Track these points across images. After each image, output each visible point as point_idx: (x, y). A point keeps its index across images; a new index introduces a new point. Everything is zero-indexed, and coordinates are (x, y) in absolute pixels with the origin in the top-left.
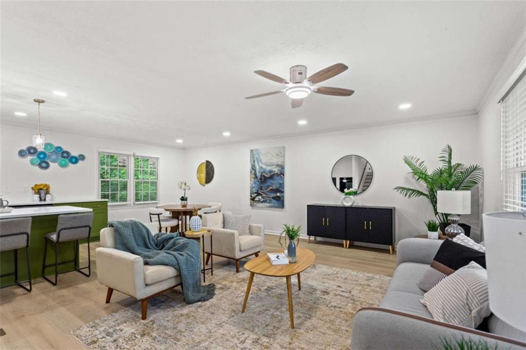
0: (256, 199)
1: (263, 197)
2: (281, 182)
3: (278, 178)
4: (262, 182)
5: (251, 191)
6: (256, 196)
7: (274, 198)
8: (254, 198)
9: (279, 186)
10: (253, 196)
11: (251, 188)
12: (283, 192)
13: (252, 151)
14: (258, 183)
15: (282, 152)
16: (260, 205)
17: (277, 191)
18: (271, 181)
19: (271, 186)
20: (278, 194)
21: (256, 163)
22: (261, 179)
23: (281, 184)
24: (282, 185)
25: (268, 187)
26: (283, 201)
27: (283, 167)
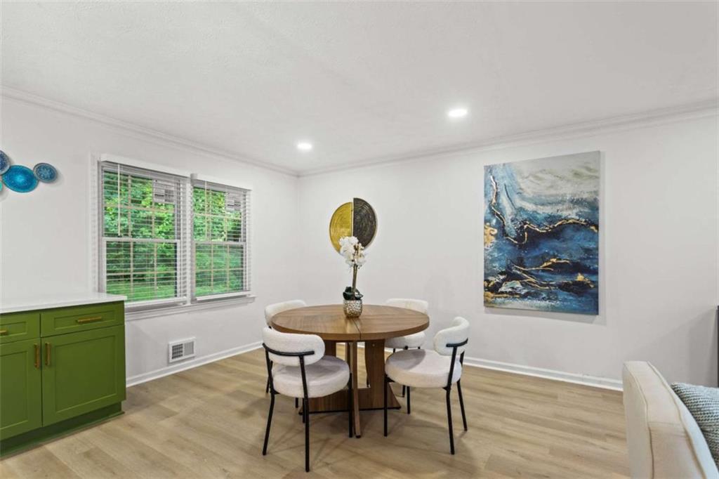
0: (503, 289)
1: (525, 285)
2: (592, 245)
3: (579, 235)
4: (521, 247)
5: (485, 267)
6: (504, 280)
7: (565, 287)
8: (499, 285)
9: (583, 255)
10: (494, 280)
11: (486, 260)
12: (595, 272)
13: (489, 170)
14: (510, 248)
15: (589, 168)
16: (518, 303)
17: (576, 268)
18: (556, 243)
19: (555, 257)
20: (580, 278)
21: (504, 200)
22: (520, 238)
23: (587, 251)
24: (592, 254)
25: (544, 258)
26: (595, 296)
27: (594, 206)
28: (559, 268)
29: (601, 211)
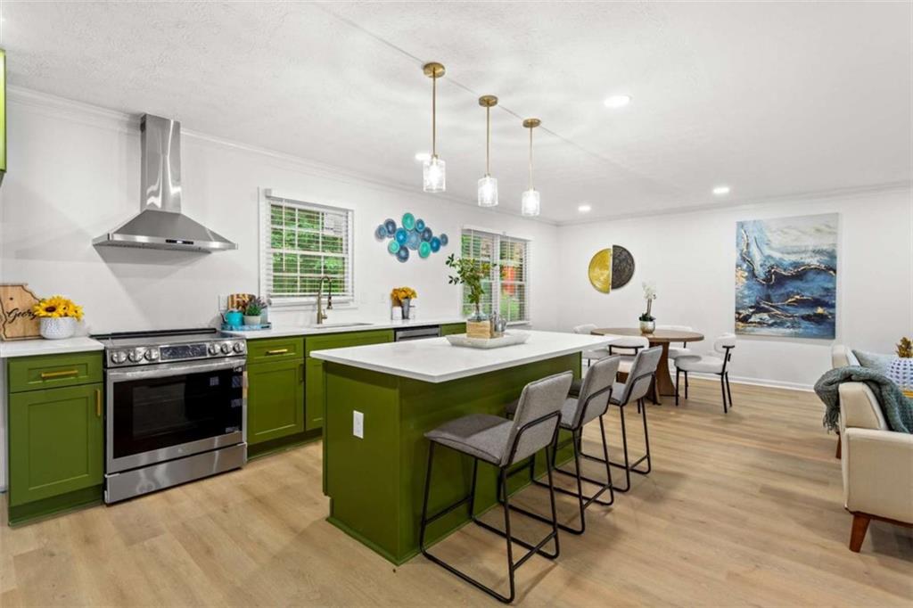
0: (752, 320)
1: (772, 316)
2: (830, 285)
3: (821, 277)
4: (769, 287)
5: (737, 302)
6: (753, 313)
7: (807, 318)
8: (749, 316)
9: (825, 293)
10: (744, 313)
11: (737, 297)
12: (833, 306)
13: (741, 225)
14: (759, 287)
15: (829, 225)
16: (765, 331)
17: (817, 302)
18: (799, 284)
19: (798, 294)
20: (820, 310)
21: (754, 250)
22: (768, 280)
23: (827, 290)
24: (831, 292)
25: (789, 296)
26: (833, 325)
27: (832, 256)
28: (802, 303)
29: (838, 259)
